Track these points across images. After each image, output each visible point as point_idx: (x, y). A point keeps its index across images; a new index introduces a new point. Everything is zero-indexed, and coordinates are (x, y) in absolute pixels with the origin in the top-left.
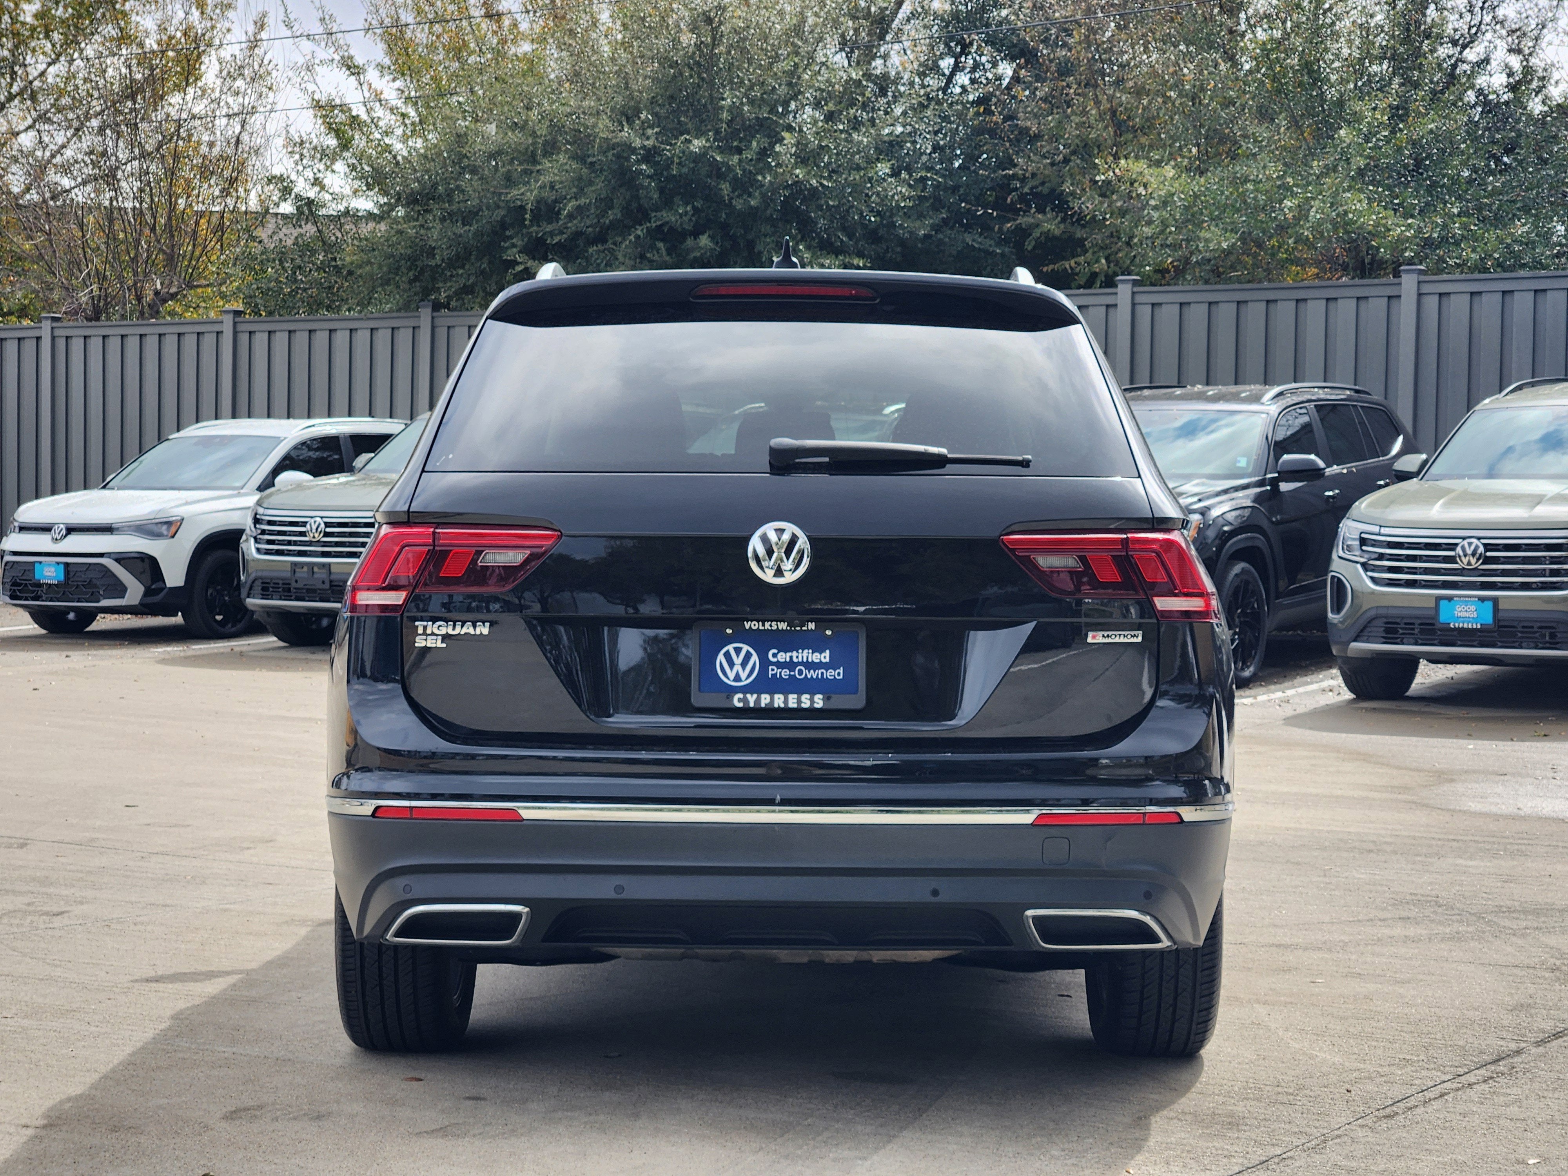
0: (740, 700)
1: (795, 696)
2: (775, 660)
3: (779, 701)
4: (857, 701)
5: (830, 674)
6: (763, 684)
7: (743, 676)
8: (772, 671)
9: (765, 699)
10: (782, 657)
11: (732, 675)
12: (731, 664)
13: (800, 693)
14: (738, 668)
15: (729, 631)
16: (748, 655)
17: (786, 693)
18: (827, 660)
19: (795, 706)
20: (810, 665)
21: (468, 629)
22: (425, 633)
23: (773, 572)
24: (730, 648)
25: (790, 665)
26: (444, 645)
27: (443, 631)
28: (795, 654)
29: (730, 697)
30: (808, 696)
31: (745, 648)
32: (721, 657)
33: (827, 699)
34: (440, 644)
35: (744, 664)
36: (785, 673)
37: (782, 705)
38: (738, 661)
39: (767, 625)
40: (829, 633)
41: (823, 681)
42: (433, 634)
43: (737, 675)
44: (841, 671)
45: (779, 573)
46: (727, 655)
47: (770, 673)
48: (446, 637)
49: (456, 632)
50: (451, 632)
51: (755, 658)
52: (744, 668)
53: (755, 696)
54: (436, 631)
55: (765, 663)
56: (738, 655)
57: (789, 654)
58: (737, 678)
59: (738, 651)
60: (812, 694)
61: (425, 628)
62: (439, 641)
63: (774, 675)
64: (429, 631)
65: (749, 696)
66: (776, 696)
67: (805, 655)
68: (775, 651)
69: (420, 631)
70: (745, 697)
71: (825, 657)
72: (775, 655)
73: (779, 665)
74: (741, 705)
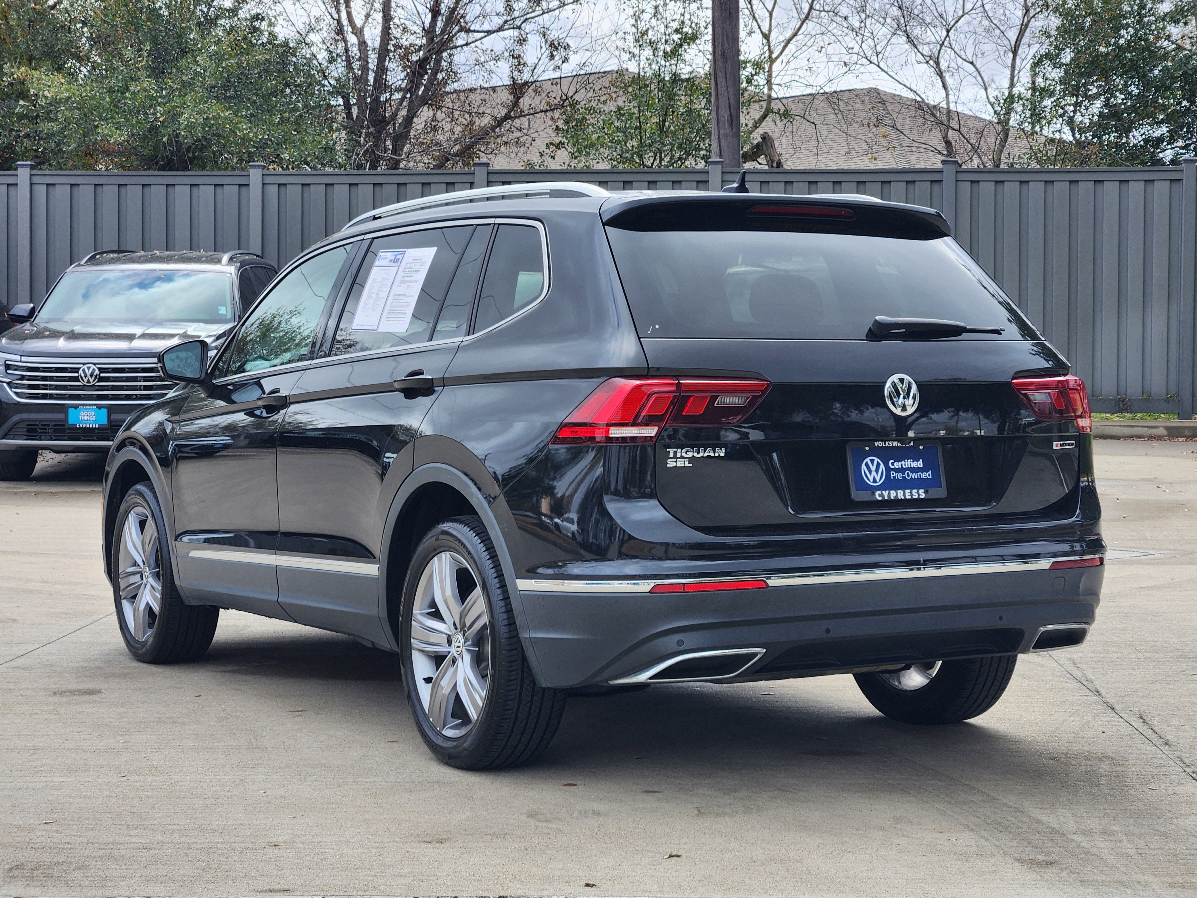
0: (880, 495)
1: (909, 491)
2: (893, 467)
3: (900, 495)
4: (941, 493)
5: (924, 475)
6: (889, 484)
7: (878, 479)
8: (893, 474)
9: (893, 494)
10: (897, 465)
11: (871, 479)
12: (870, 471)
13: (911, 489)
14: (874, 473)
15: (867, 448)
16: (878, 465)
17: (904, 489)
18: (922, 466)
19: (910, 497)
20: (913, 470)
21: (709, 453)
22: (675, 457)
23: (901, 409)
24: (868, 460)
25: (902, 470)
26: (691, 465)
27: (690, 455)
28: (903, 463)
29: (873, 494)
30: (916, 491)
31: (876, 460)
32: (864, 467)
33: (926, 492)
34: (687, 464)
35: (877, 471)
36: (900, 476)
37: (903, 498)
38: (873, 468)
39: (887, 443)
40: (921, 447)
41: (920, 479)
42: (682, 457)
43: (874, 478)
44: (930, 473)
45: (904, 408)
46: (867, 465)
47: (892, 476)
48: (691, 460)
49: (701, 455)
50: (696, 455)
51: (882, 466)
52: (877, 473)
53: (887, 492)
54: (684, 455)
55: (888, 470)
56: (873, 465)
57: (900, 463)
58: (875, 481)
59: (872, 461)
60: (918, 488)
61: (675, 453)
62: (687, 463)
63: (894, 477)
64: (679, 455)
65: (883, 492)
66: (899, 491)
67: (909, 463)
68: (893, 461)
69: (671, 455)
70: (882, 493)
71: (920, 464)
72: (893, 464)
73: (897, 470)
74: (880, 498)
